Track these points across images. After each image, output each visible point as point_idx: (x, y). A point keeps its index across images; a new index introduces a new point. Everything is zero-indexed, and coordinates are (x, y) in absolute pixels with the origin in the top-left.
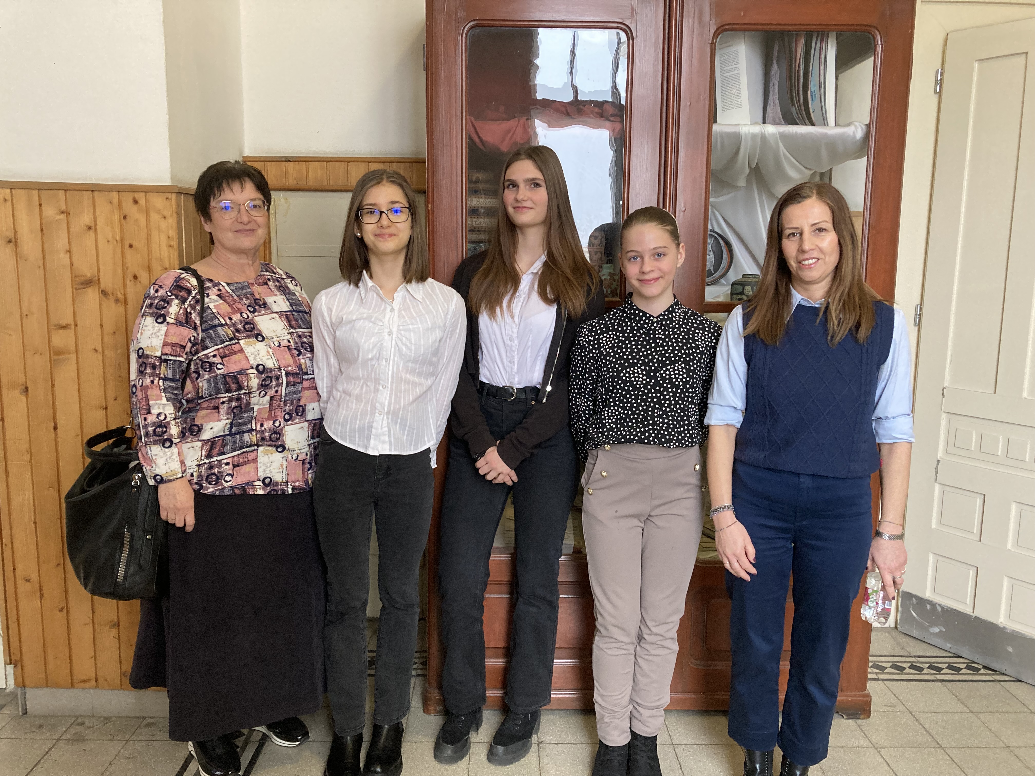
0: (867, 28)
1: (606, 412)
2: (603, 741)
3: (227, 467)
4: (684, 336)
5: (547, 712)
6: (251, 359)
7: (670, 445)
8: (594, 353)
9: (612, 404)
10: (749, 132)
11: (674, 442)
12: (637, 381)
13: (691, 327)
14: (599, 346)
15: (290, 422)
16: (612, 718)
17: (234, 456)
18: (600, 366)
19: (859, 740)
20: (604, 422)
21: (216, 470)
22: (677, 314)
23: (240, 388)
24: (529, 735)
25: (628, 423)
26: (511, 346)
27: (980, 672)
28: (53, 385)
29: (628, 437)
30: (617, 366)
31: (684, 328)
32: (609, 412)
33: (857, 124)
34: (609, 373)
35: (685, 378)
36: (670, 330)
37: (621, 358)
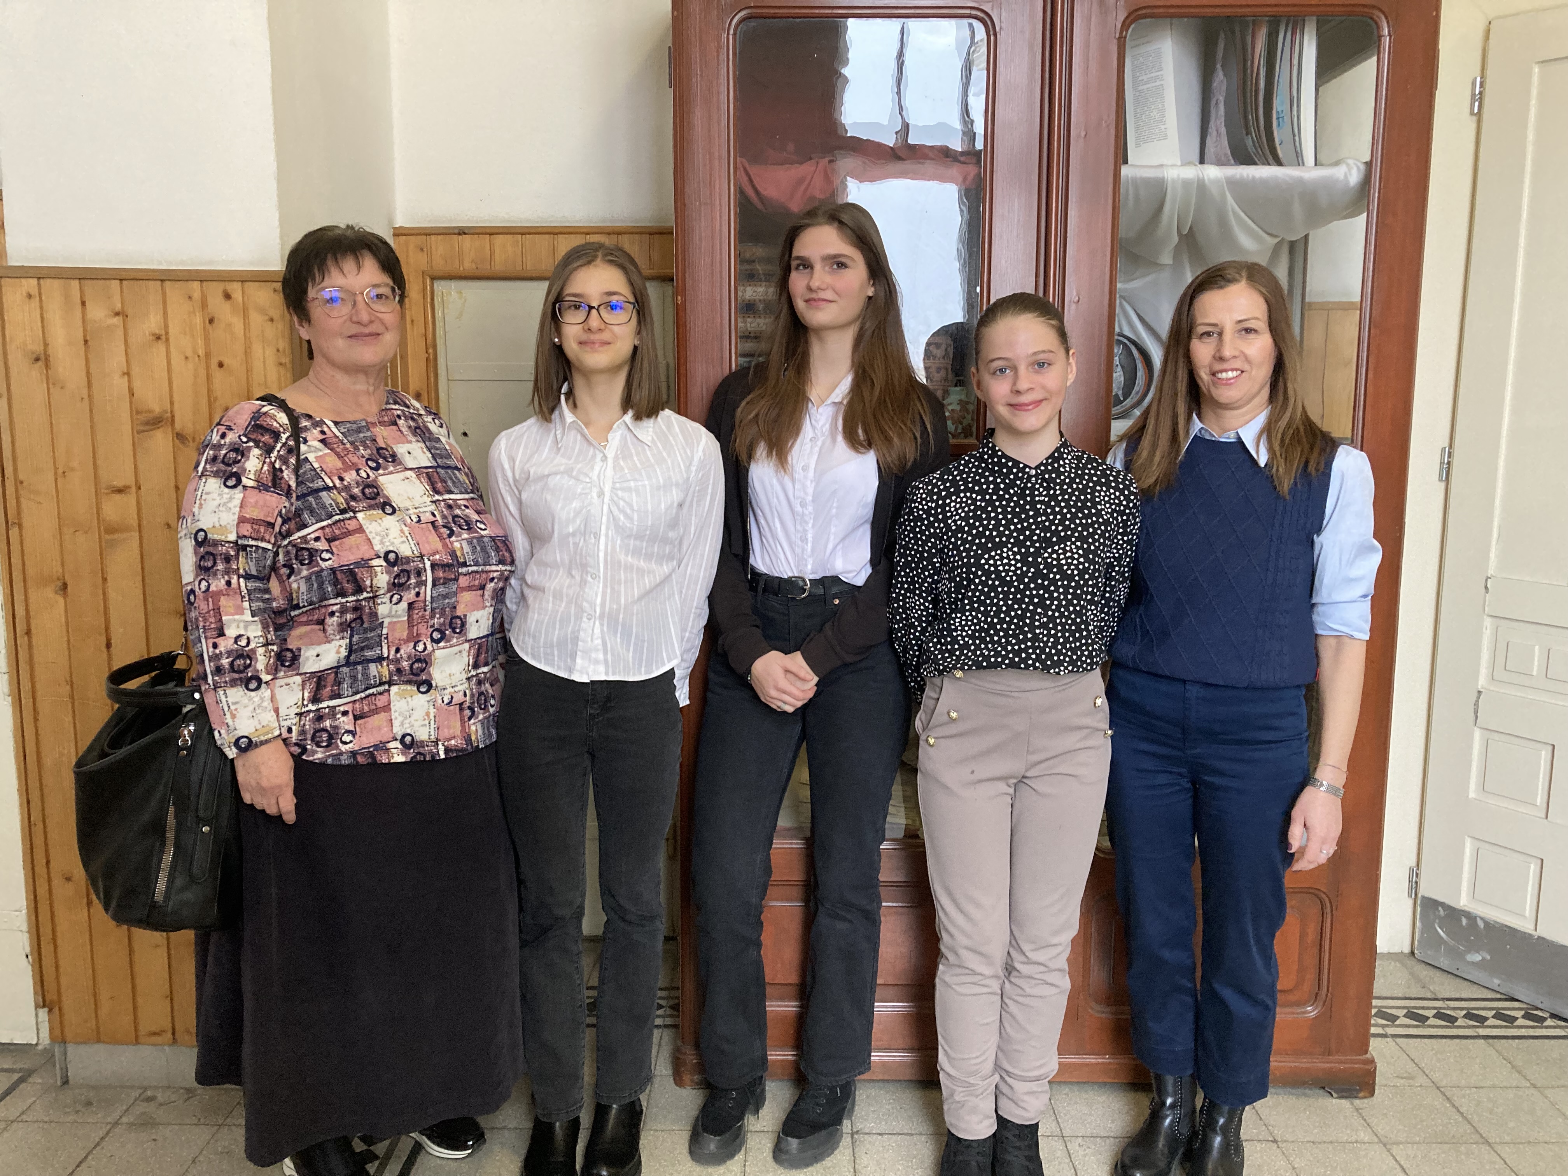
0: (1366, 10)
1: (957, 620)
2: (953, 1131)
3: (344, 718)
4: (1078, 497)
5: (867, 1084)
6: (376, 542)
7: (1060, 670)
8: (937, 528)
9: (968, 607)
10: (1178, 176)
11: (1066, 664)
12: (1007, 571)
13: (1088, 481)
14: (945, 516)
15: (442, 644)
16: (967, 1096)
17: (355, 701)
18: (947, 547)
19: (1357, 1130)
20: (955, 634)
21: (327, 723)
22: (1067, 461)
23: (359, 589)
24: (838, 1121)
25: (992, 636)
26: (803, 514)
27: (1545, 1024)
28: (105, 580)
29: (993, 660)
30: (974, 548)
31: (1078, 484)
32: (962, 620)
33: (1351, 162)
34: (961, 559)
35: (1083, 564)
36: (1058, 487)
37: (980, 535)
